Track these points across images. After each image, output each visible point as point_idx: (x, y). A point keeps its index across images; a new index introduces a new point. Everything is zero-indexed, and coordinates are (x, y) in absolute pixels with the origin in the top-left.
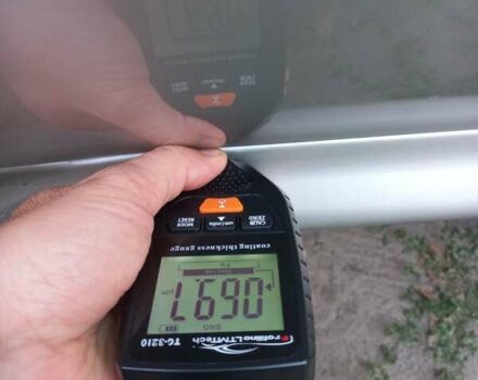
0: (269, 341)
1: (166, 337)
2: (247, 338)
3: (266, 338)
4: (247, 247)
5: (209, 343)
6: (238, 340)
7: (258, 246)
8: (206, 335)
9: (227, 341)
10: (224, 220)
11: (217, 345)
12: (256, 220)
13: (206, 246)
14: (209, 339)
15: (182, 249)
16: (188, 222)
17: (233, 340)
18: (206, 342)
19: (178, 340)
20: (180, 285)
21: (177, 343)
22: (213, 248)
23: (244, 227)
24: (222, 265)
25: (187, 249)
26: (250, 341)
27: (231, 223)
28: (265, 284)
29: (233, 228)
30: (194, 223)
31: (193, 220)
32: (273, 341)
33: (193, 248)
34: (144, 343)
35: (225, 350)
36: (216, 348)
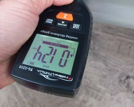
0: (64, 78)
1: (29, 66)
2: (56, 75)
3: (63, 77)
4: (69, 37)
5: (42, 73)
6: (53, 75)
7: (73, 38)
8: (42, 70)
9: (49, 74)
10: (64, 24)
11: (45, 74)
12: (76, 26)
13: (54, 33)
14: (43, 72)
15: (45, 32)
16: (50, 21)
17: (51, 74)
18: (41, 73)
19: (32, 69)
20: (40, 47)
21: (31, 70)
22: (56, 34)
23: (70, 28)
24: (58, 42)
25: (47, 32)
26: (57, 76)
27: (66, 25)
28: (70, 54)
29: (66, 28)
30: (53, 22)
31: (52, 20)
32: (65, 79)
33: (49, 32)
34: (20, 67)
35: (47, 77)
36: (44, 76)
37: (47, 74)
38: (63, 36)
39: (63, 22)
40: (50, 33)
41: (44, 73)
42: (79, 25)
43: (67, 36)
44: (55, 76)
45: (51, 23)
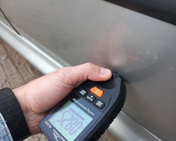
37: (57, 135)
38: (85, 108)
39: (92, 97)
40: (78, 103)
41: (56, 133)
42: (102, 103)
43: (88, 109)
44: (61, 139)
45: (83, 94)
